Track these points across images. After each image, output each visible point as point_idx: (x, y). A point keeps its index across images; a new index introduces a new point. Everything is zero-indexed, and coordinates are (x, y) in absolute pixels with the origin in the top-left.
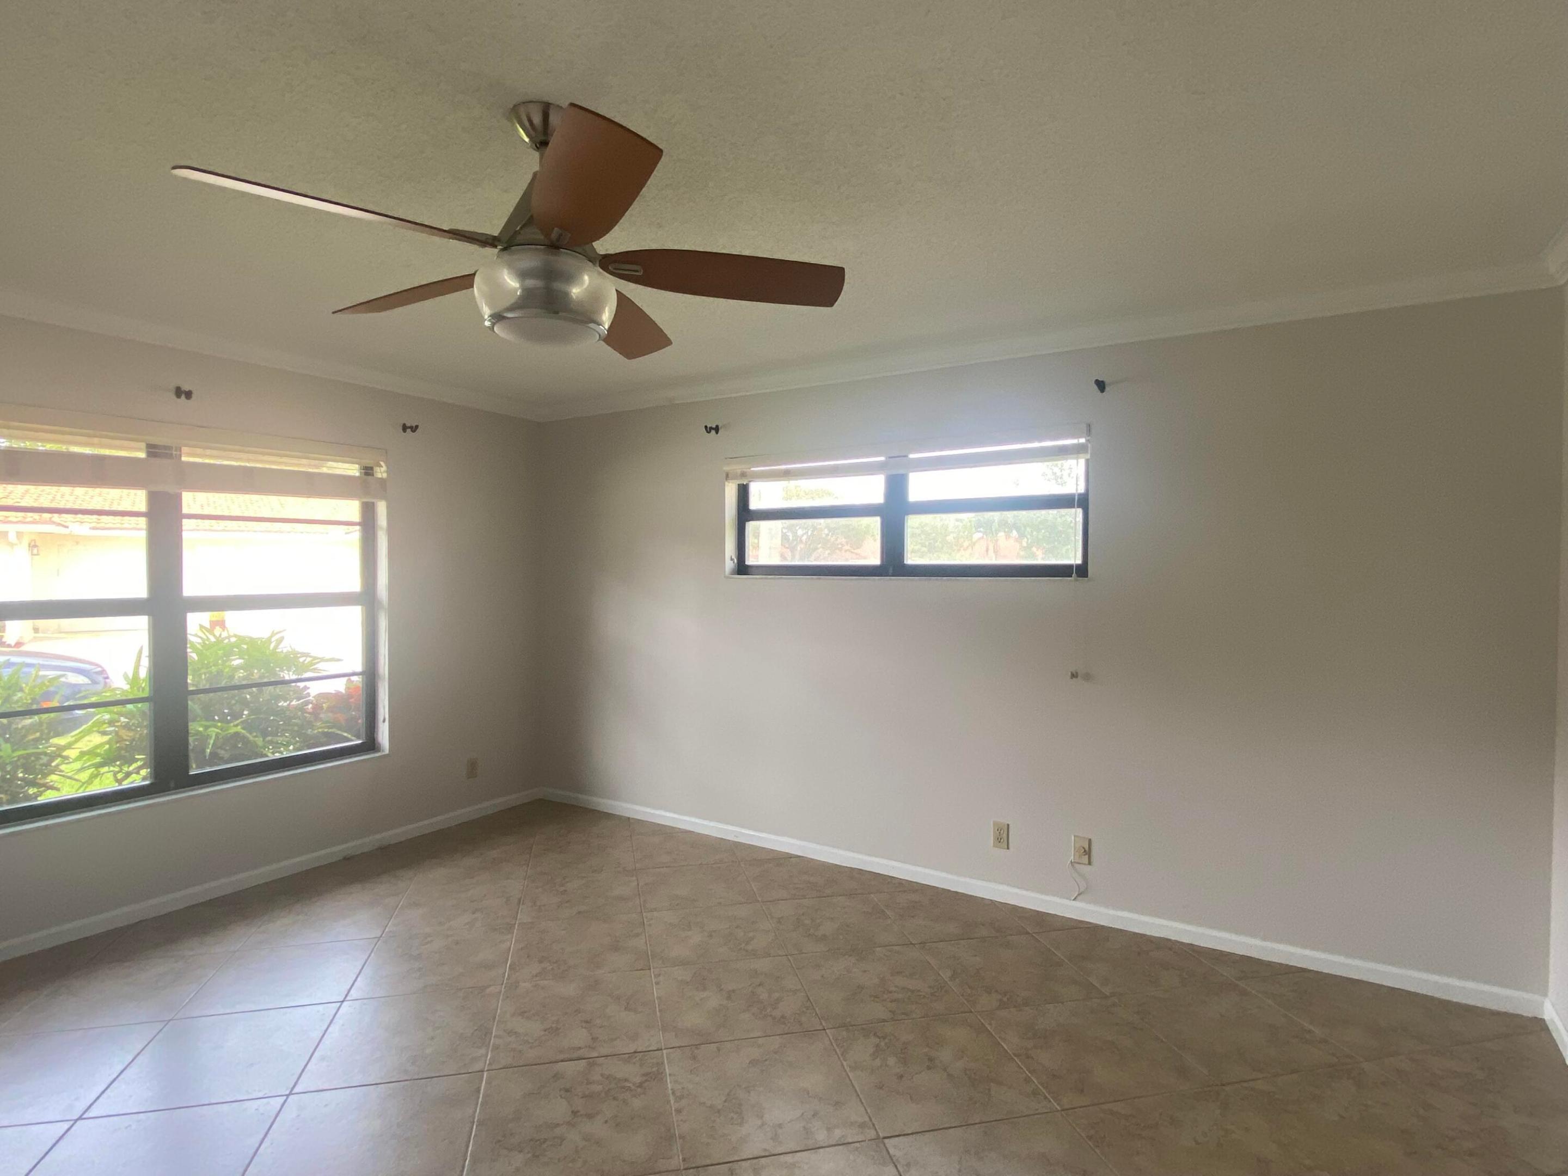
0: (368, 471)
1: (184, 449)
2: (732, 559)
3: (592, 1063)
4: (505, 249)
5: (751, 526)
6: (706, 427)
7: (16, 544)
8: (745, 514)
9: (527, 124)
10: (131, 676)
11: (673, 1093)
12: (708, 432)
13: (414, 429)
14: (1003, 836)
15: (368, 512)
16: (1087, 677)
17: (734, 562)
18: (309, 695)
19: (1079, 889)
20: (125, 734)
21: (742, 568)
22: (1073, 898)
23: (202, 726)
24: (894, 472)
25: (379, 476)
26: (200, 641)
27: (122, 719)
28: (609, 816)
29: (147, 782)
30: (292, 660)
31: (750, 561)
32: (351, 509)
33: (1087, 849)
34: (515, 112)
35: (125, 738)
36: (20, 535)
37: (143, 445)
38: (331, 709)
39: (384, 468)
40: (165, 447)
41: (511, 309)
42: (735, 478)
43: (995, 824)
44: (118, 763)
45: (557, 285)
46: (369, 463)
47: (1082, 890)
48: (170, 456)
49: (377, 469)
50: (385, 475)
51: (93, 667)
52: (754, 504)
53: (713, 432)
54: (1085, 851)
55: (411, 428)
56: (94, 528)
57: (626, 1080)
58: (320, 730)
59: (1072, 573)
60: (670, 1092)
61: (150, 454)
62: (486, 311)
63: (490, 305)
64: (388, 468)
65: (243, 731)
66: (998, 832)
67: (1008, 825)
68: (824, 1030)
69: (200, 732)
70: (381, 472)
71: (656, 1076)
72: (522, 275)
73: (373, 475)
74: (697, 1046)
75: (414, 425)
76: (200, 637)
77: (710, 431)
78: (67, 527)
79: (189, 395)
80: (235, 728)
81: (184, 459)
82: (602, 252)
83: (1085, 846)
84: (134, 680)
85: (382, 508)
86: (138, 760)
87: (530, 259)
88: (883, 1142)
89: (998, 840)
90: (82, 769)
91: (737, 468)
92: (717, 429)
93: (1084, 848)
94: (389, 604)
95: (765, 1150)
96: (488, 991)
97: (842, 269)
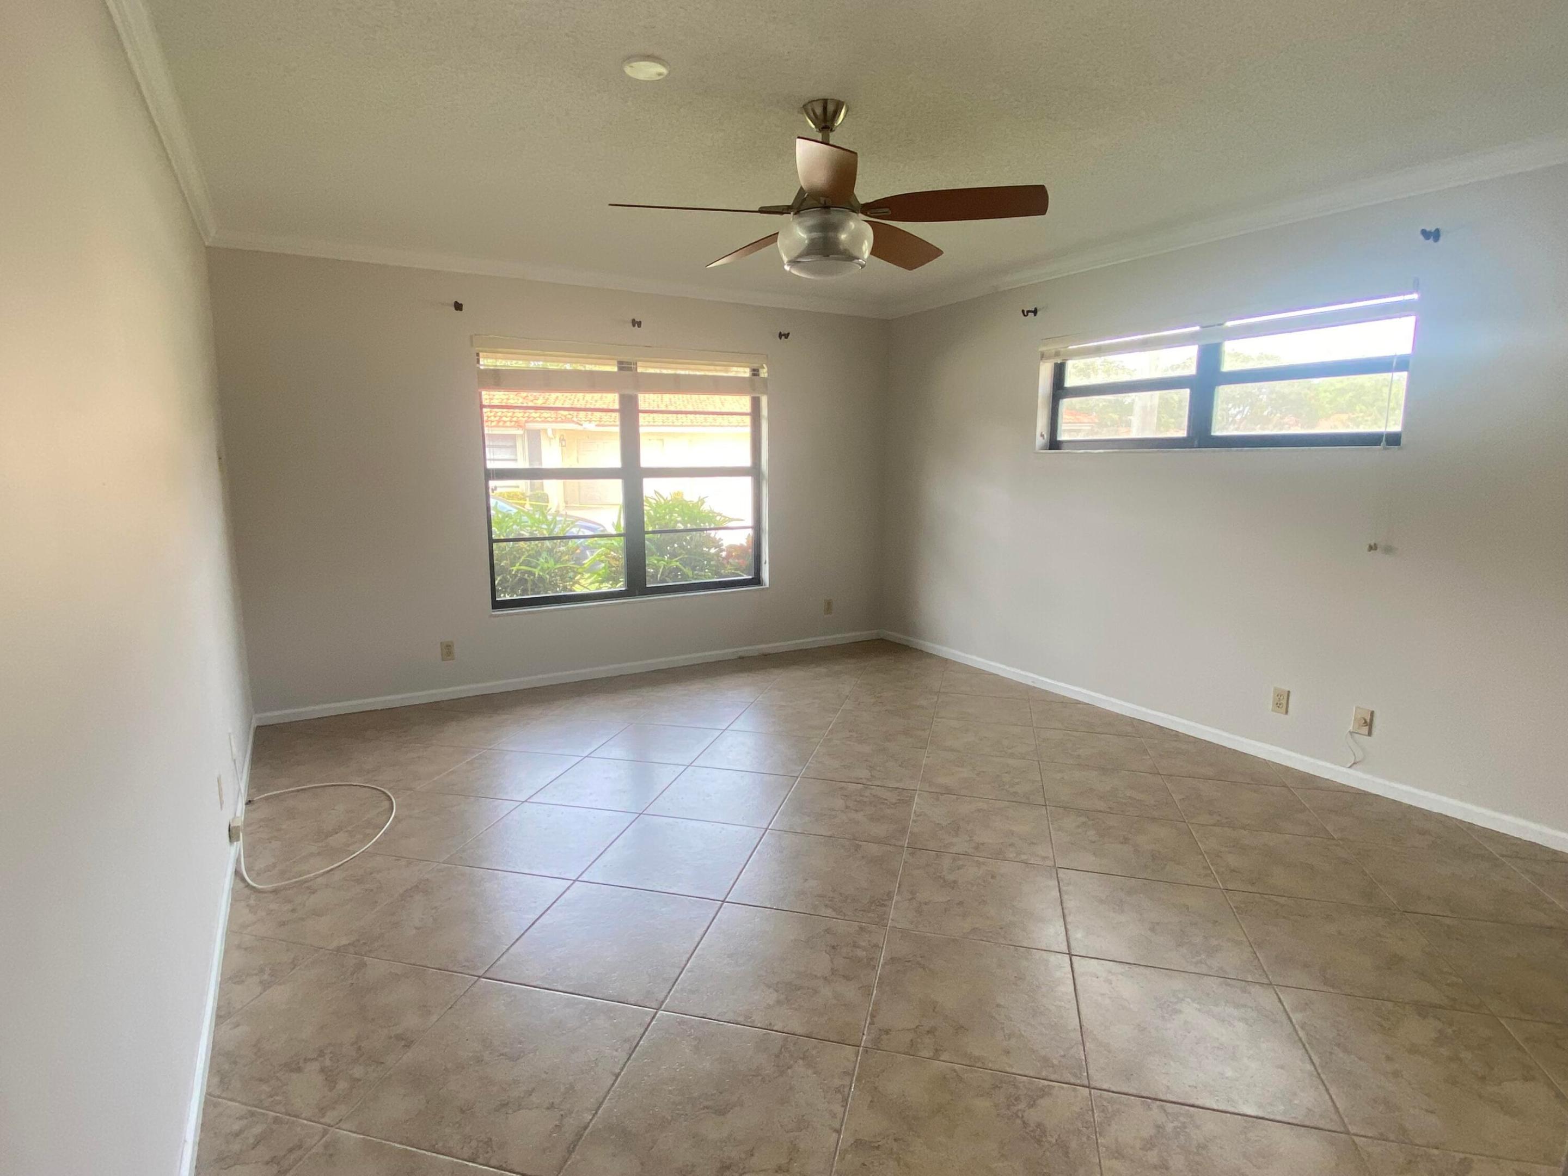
0: (755, 372)
1: (639, 364)
2: (1042, 436)
3: (866, 787)
4: (795, 214)
5: (1065, 404)
6: (1023, 311)
7: (552, 438)
8: (1059, 390)
9: (812, 114)
10: (616, 524)
11: (915, 812)
12: (1025, 316)
13: (787, 336)
14: (1282, 702)
15: (756, 403)
16: (1388, 550)
17: (1044, 438)
18: (722, 545)
19: (1355, 758)
20: (614, 563)
21: (1054, 444)
22: (1349, 765)
23: (656, 560)
24: (1204, 342)
25: (762, 375)
26: (655, 502)
27: (612, 553)
28: (930, 656)
29: (624, 589)
30: (711, 516)
31: (1062, 436)
32: (743, 403)
33: (1368, 721)
34: (806, 108)
35: (614, 565)
36: (554, 431)
37: (616, 362)
38: (738, 557)
39: (765, 370)
40: (627, 363)
41: (800, 256)
42: (1049, 357)
43: (1275, 689)
44: (611, 582)
45: (831, 234)
46: (755, 366)
47: (1358, 760)
48: (630, 369)
49: (761, 371)
50: (766, 375)
51: (598, 527)
52: (1070, 381)
53: (1031, 315)
54: (1366, 722)
55: (784, 335)
56: (597, 426)
57: (886, 800)
58: (730, 571)
59: (1381, 442)
60: (913, 811)
61: (620, 369)
62: (785, 259)
63: (787, 256)
64: (768, 370)
65: (680, 565)
66: (1277, 698)
67: (1289, 692)
68: (1046, 806)
69: (655, 564)
70: (764, 373)
71: (908, 802)
72: (811, 229)
73: (759, 375)
74: (942, 794)
75: (786, 333)
76: (655, 500)
77: (1027, 315)
78: (581, 425)
79: (639, 324)
80: (675, 563)
81: (640, 370)
82: (863, 203)
83: (1366, 718)
84: (617, 527)
85: (764, 400)
86: (621, 581)
87: (811, 219)
88: (1057, 870)
89: (1278, 705)
90: (591, 583)
91: (1050, 348)
92: (1035, 312)
93: (1365, 720)
94: (769, 476)
95: (966, 852)
96: (812, 740)
97: (1042, 188)
